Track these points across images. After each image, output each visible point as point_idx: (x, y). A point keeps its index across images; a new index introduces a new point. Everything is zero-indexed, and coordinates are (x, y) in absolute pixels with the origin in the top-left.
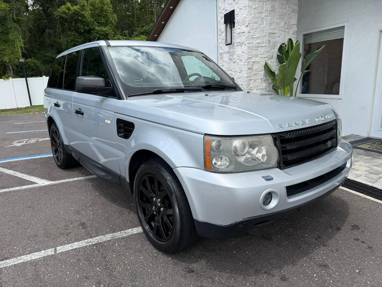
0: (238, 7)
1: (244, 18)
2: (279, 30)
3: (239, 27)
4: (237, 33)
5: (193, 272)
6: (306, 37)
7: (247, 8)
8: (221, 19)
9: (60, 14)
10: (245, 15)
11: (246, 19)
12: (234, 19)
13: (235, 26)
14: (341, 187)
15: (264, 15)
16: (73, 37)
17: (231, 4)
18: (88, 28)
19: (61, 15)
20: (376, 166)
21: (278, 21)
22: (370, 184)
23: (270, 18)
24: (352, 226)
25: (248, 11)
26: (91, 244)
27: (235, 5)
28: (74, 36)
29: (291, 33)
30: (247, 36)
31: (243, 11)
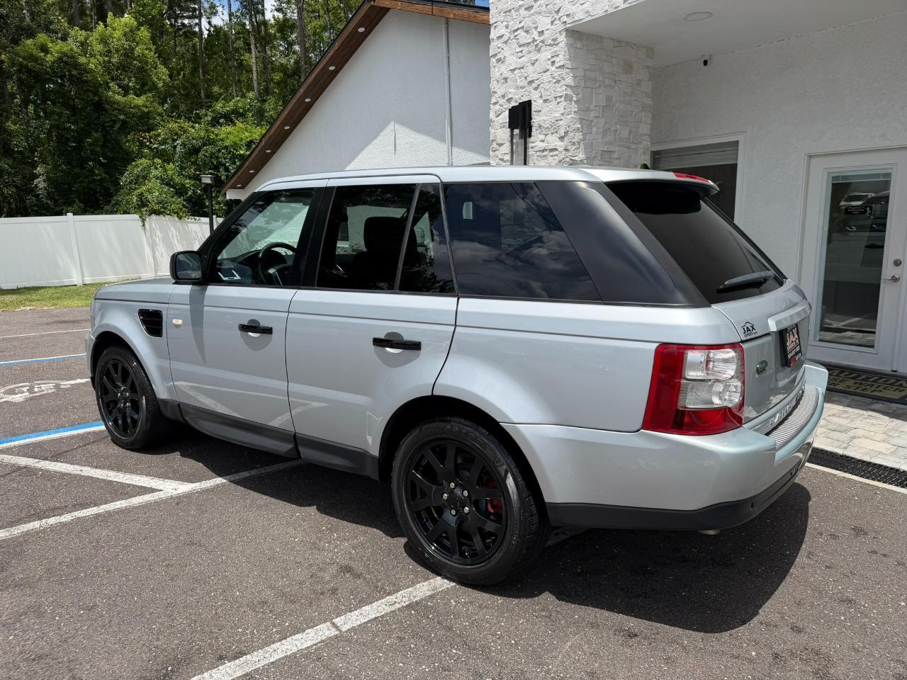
0: (541, 97)
1: (557, 121)
2: (620, 146)
3: (542, 137)
4: (536, 149)
5: (636, 635)
6: (657, 157)
7: (563, 99)
8: (497, 117)
9: (21, 60)
10: (558, 115)
11: (561, 123)
12: (531, 119)
13: (533, 134)
14: (807, 464)
15: (593, 114)
16: (56, 117)
17: (522, 88)
18: (97, 99)
19: (25, 62)
20: (834, 415)
21: (618, 126)
22: (840, 452)
23: (603, 121)
24: (853, 529)
25: (565, 106)
26: (397, 606)
27: (533, 92)
28: (60, 115)
29: (641, 151)
30: (562, 156)
31: (553, 105)
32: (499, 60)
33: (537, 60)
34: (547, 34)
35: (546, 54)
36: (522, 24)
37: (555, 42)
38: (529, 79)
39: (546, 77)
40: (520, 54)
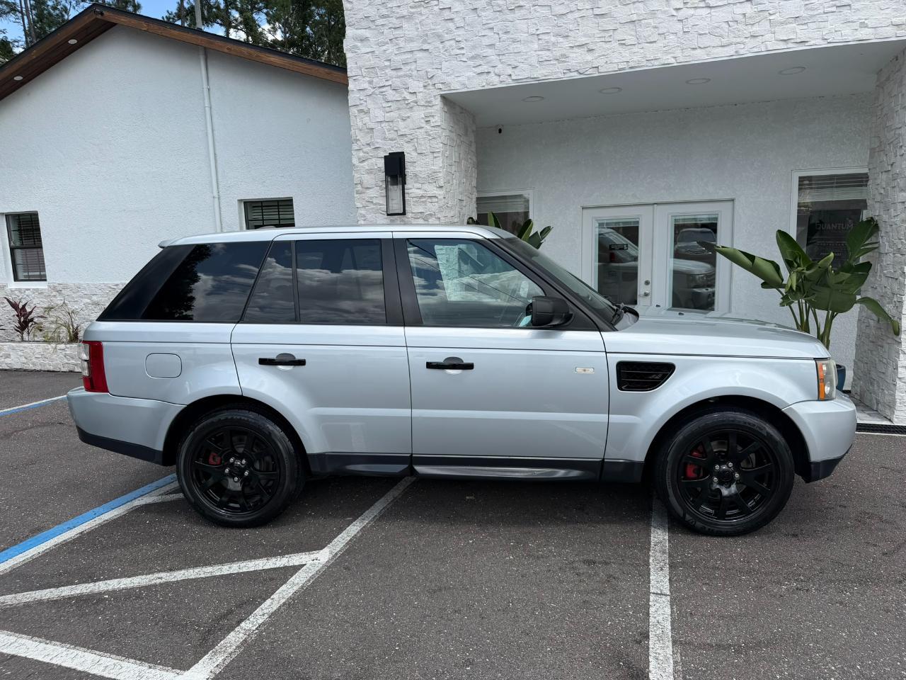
0: (416, 150)
1: (434, 173)
3: (418, 185)
4: (415, 195)
7: (440, 155)
8: (361, 163)
10: (435, 168)
11: (439, 175)
12: (405, 169)
13: (408, 182)
15: (453, 168)
23: (458, 174)
27: (406, 145)
30: (442, 203)
31: (429, 159)
32: (361, 111)
33: (408, 117)
34: (420, 96)
35: (418, 114)
36: (390, 83)
37: (429, 104)
38: (400, 133)
39: (420, 133)
40: (388, 109)
